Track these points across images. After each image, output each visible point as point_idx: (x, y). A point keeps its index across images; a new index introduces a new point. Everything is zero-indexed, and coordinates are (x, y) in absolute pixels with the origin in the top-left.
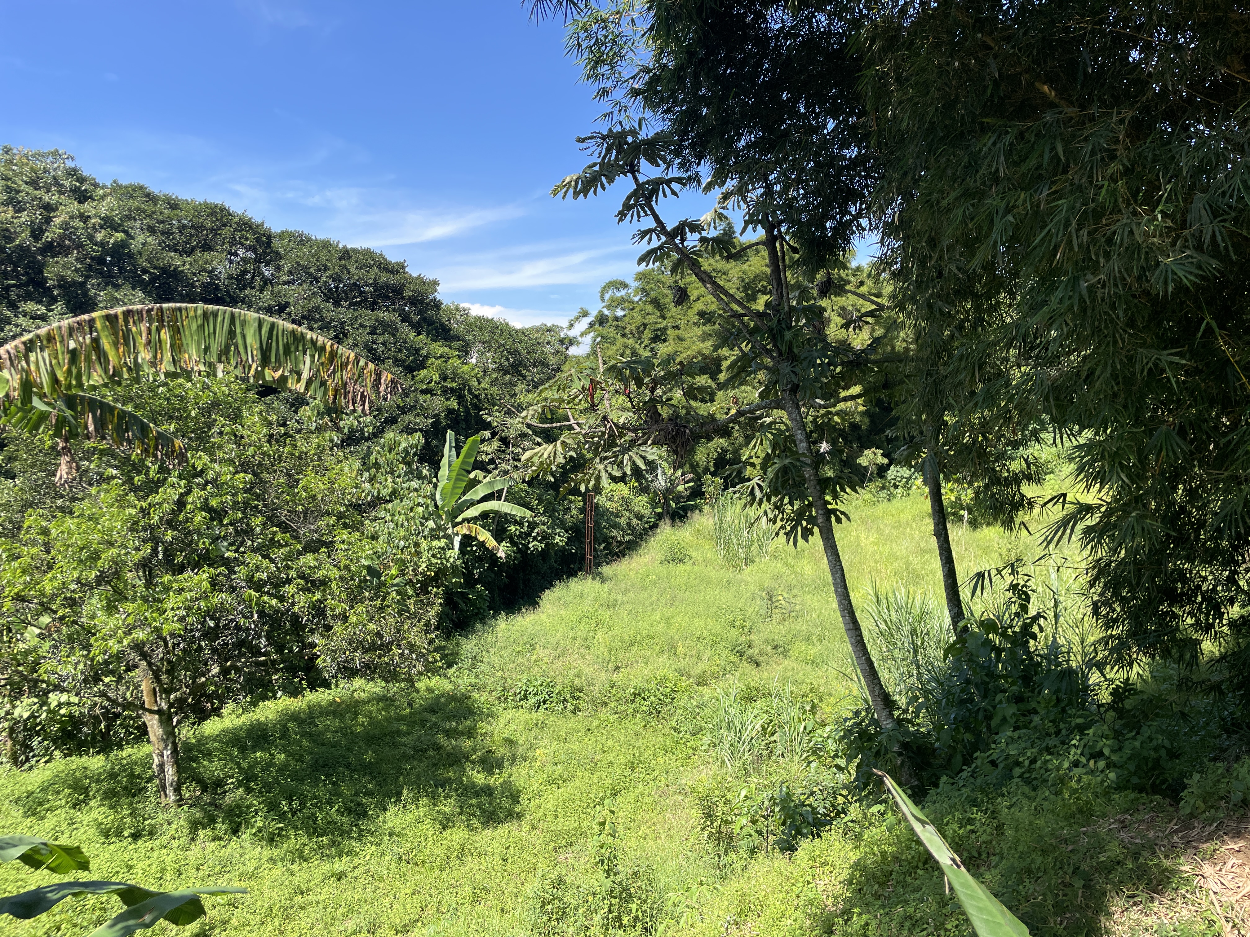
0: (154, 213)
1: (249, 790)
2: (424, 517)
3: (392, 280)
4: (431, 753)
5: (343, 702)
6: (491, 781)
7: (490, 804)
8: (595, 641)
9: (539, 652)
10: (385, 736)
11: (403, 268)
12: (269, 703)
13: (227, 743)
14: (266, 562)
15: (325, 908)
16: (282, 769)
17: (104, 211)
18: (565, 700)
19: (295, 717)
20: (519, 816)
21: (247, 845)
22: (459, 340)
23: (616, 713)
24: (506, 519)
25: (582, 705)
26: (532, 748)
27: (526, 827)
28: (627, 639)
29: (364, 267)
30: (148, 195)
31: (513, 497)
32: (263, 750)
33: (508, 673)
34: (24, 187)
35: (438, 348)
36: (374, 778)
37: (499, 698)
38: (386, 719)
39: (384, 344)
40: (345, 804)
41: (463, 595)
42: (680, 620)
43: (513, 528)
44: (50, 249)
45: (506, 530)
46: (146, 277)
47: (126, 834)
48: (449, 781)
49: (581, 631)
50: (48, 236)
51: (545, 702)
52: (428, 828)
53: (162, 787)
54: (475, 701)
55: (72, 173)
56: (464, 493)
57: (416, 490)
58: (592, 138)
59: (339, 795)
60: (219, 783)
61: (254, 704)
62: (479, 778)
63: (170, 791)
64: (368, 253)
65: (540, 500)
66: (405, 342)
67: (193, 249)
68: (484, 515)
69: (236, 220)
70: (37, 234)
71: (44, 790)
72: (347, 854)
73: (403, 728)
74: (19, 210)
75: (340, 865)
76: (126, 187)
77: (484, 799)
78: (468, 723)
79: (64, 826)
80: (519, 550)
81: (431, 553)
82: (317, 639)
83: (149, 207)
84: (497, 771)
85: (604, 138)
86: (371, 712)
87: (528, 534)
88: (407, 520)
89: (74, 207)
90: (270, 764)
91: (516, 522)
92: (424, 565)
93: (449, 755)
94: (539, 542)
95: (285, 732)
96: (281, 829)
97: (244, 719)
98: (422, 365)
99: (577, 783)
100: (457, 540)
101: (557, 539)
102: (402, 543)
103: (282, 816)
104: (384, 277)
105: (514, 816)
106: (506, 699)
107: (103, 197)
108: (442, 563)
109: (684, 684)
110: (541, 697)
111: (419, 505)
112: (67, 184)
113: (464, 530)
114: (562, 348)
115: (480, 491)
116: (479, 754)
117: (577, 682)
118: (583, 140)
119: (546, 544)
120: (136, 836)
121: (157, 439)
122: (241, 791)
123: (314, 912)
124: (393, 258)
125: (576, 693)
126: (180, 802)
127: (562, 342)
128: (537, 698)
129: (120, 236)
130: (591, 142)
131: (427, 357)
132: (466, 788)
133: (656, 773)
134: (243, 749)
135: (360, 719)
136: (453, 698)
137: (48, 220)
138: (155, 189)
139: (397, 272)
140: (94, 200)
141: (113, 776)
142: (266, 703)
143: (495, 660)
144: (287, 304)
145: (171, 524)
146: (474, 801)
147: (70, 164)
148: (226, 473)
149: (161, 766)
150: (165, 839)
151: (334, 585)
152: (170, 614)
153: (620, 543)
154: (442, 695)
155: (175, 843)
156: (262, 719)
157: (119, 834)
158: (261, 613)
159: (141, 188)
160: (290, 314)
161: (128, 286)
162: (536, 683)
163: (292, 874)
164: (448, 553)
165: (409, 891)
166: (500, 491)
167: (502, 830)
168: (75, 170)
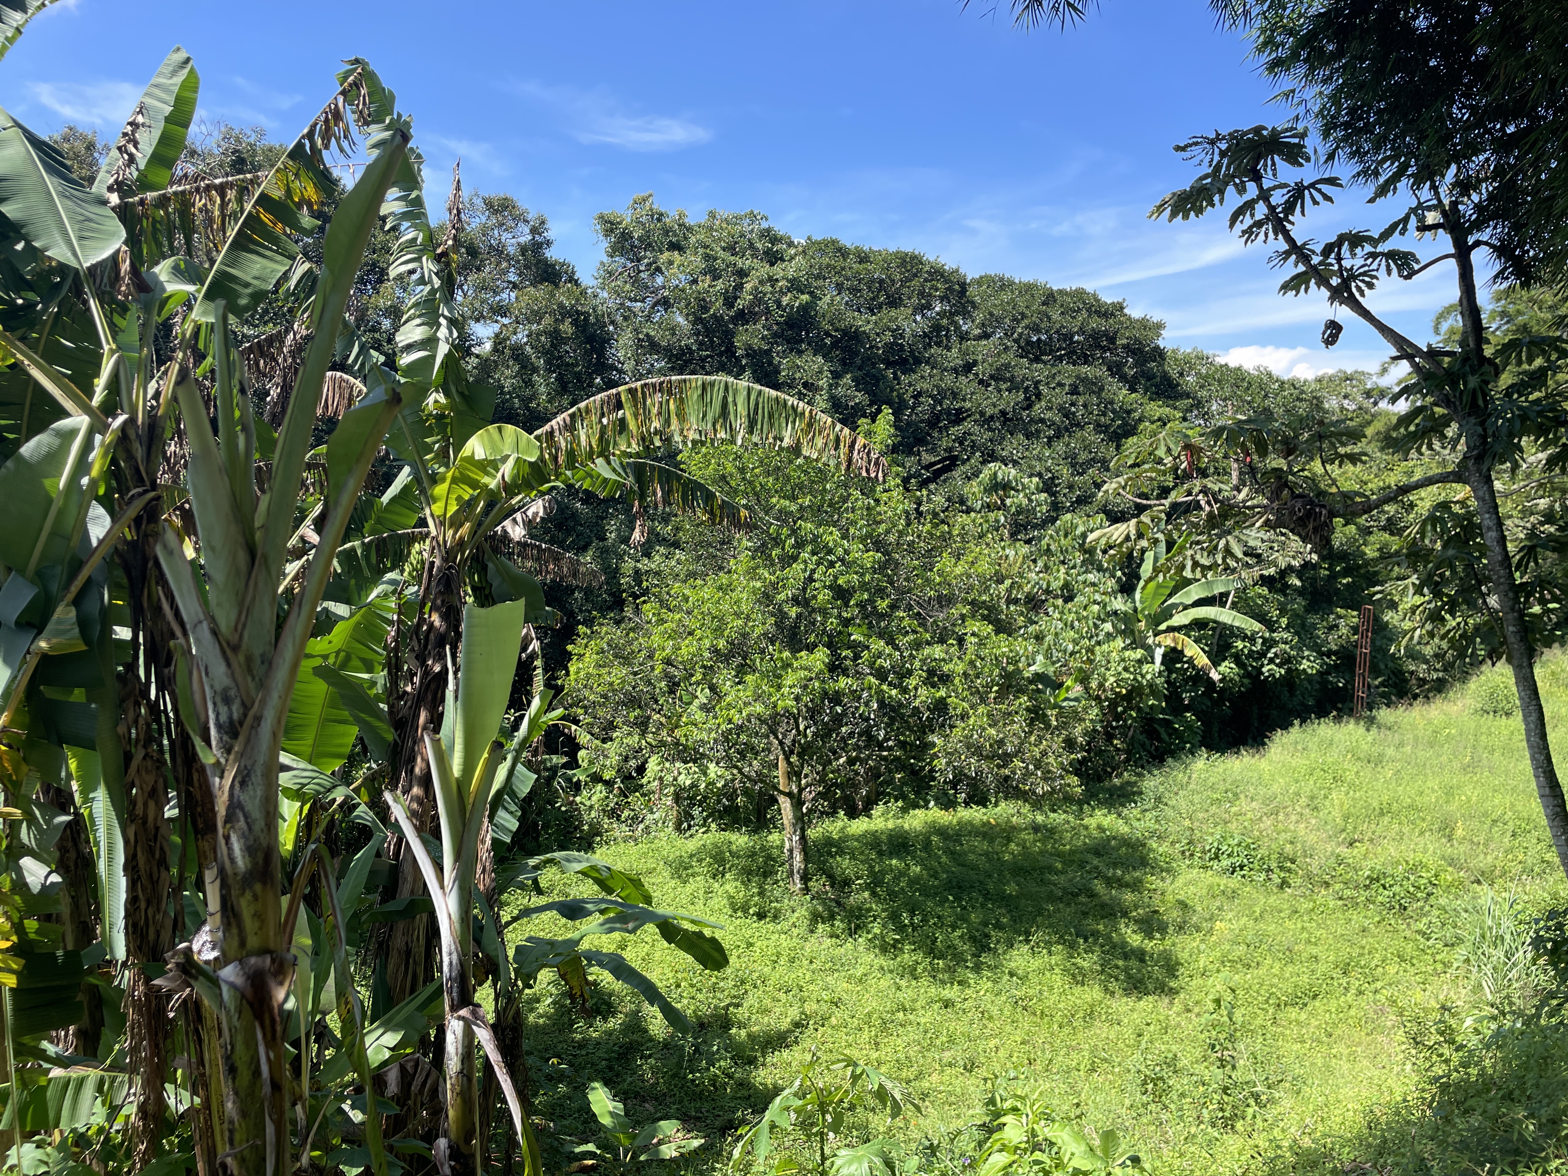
0: (843, 269)
1: (874, 894)
2: (1099, 618)
3: (1103, 325)
4: (1083, 899)
5: (998, 824)
6: (1149, 945)
7: (1139, 971)
8: (1327, 803)
9: (1243, 804)
10: (1034, 869)
11: (1122, 308)
12: (919, 813)
13: (866, 844)
14: (888, 650)
15: (926, 1032)
16: (912, 882)
17: (791, 273)
18: (1269, 870)
19: (942, 831)
20: (1173, 992)
21: (861, 949)
22: (1188, 397)
23: (1341, 899)
24: (1232, 632)
25: (1293, 881)
26: (1212, 918)
27: (1178, 1006)
28: (1375, 804)
29: (1070, 312)
30: (839, 250)
31: (1243, 605)
32: (900, 859)
33: (1196, 824)
34: (721, 254)
35: (1156, 409)
36: (1010, 911)
37: (1183, 852)
38: (1042, 852)
39: (1085, 406)
40: (969, 932)
41: (1167, 723)
42: (1471, 793)
43: (1240, 644)
44: (743, 317)
45: (1229, 646)
46: (828, 341)
47: (751, 911)
48: (1095, 934)
49: (1308, 787)
50: (740, 304)
51: (1242, 867)
52: (1058, 979)
53: (791, 874)
54: (1151, 850)
55: (768, 235)
56: (1170, 595)
57: (1093, 584)
58: (1196, 144)
59: (964, 919)
60: (847, 882)
61: (904, 810)
62: (1135, 939)
63: (797, 880)
64: (1080, 294)
65: (1283, 612)
66: (1112, 403)
67: (880, 307)
68: (1199, 624)
69: (927, 268)
70: (729, 302)
71: (691, 856)
72: (960, 983)
73: (1059, 866)
74: (715, 278)
75: (951, 992)
76: (819, 243)
77: (1134, 963)
78: (1137, 874)
79: (701, 892)
80: (1248, 675)
81: (1122, 665)
82: (934, 738)
83: (840, 263)
84: (1158, 936)
85: (1212, 142)
86: (1025, 841)
87: (1263, 654)
88: (1079, 620)
89: (764, 270)
90: (902, 874)
91: (1244, 638)
92: (1112, 679)
93: (1103, 906)
94: (1279, 666)
95: (927, 845)
96: (896, 940)
97: (890, 825)
98: (1130, 430)
99: (1262, 971)
100: (1159, 653)
101: (1305, 665)
102: (1070, 647)
103: (901, 928)
104: (1095, 323)
105: (1164, 990)
106: (1192, 855)
107: (792, 258)
108: (1135, 679)
109: (1450, 878)
110: (1237, 861)
111: (1095, 602)
112: (759, 245)
113: (1168, 640)
114: (1368, 404)
115: (1194, 593)
116: (1141, 911)
117: (1288, 848)
118: (1183, 149)
119: (1289, 671)
120: (761, 916)
121: (721, 507)
122: (866, 894)
123: (913, 1034)
124: (1108, 298)
125: (1286, 862)
126: (806, 890)
127: (1368, 394)
128: (1232, 860)
129: (805, 297)
130: (1196, 150)
131: (1140, 420)
132: (1114, 947)
133: (1379, 985)
134: (880, 853)
135: (1013, 846)
136: (1125, 842)
137: (740, 287)
138: (848, 241)
139: (1112, 314)
140: (784, 261)
141: (752, 855)
142: (917, 811)
143: (1183, 805)
144: (975, 363)
145: (795, 601)
146: (1121, 963)
147: (765, 225)
148: (856, 551)
149: (791, 851)
150: (785, 925)
151: (957, 681)
152: (786, 690)
153: (1422, 682)
154: (1114, 838)
155: (795, 931)
156: (906, 826)
157: (745, 909)
158: (882, 703)
159: (833, 242)
160: (977, 374)
161: (810, 352)
162: (1231, 842)
163: (899, 988)
164: (1146, 668)
165: (1019, 1040)
166: (1224, 595)
167: (1147, 1003)
168: (768, 230)
